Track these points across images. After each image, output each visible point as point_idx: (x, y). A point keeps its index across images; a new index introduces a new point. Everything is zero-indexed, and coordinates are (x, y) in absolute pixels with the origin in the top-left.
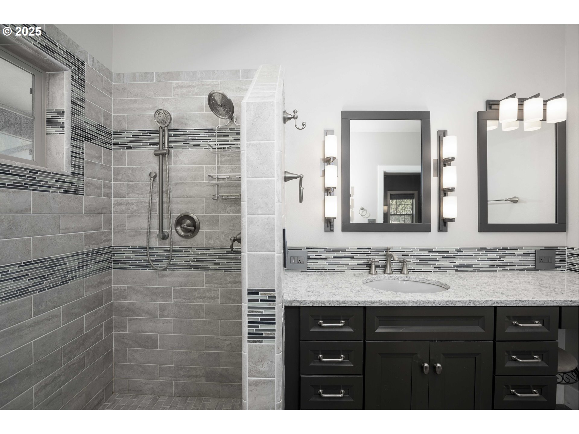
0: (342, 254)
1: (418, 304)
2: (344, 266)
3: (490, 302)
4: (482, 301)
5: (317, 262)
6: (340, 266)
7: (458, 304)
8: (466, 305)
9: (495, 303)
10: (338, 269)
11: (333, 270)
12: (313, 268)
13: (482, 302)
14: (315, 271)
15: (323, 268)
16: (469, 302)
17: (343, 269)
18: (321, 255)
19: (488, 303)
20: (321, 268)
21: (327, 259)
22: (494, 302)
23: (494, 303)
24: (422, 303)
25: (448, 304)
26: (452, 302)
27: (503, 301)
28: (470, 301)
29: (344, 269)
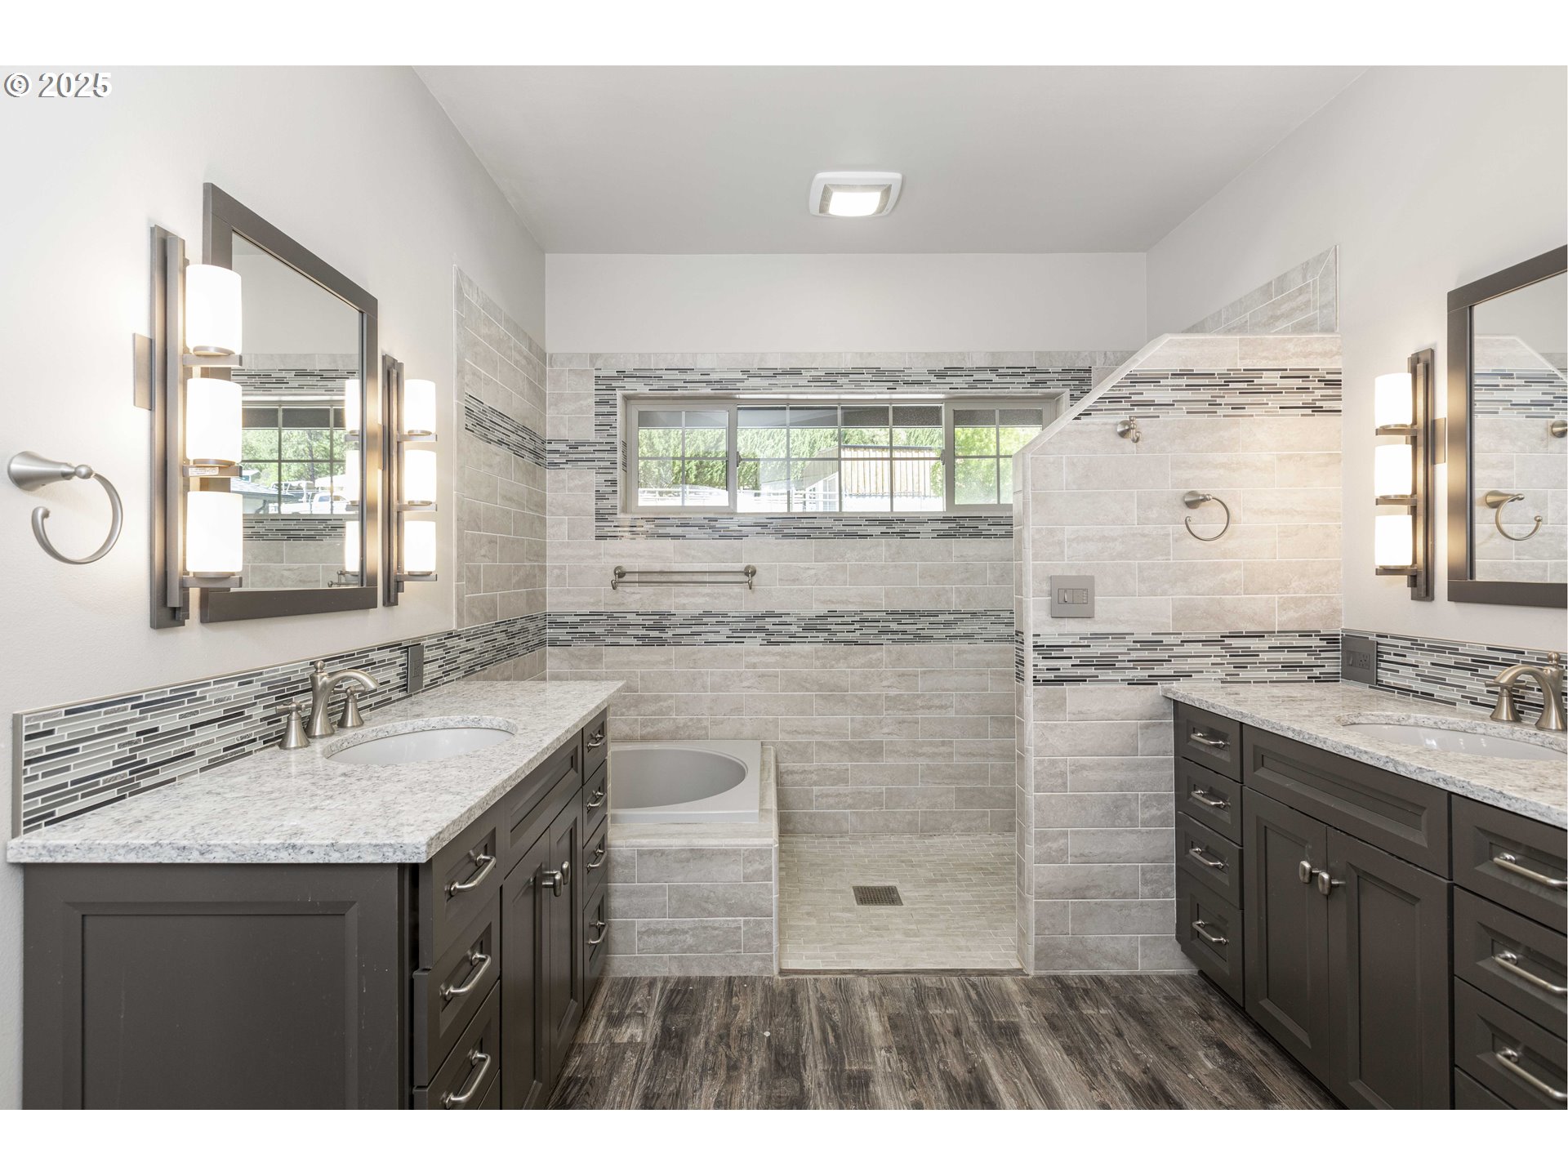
0: (1451, 658)
1: (1301, 737)
2: (1453, 690)
3: (1428, 773)
4: (1412, 765)
5: (1398, 671)
6: (1444, 689)
7: (1365, 759)
8: (1380, 765)
9: (1441, 780)
10: (1442, 697)
11: (1428, 696)
12: (1389, 683)
13: (1412, 769)
14: (1394, 692)
15: (1410, 686)
16: (1385, 760)
17: (1451, 699)
18: (1405, 656)
19: (1424, 775)
20: (1405, 685)
21: (1417, 666)
22: (1437, 777)
23: (1438, 779)
24: (1307, 737)
25: (1347, 752)
26: (1355, 751)
27: (1459, 781)
28: (1388, 760)
29: (1455, 699)
